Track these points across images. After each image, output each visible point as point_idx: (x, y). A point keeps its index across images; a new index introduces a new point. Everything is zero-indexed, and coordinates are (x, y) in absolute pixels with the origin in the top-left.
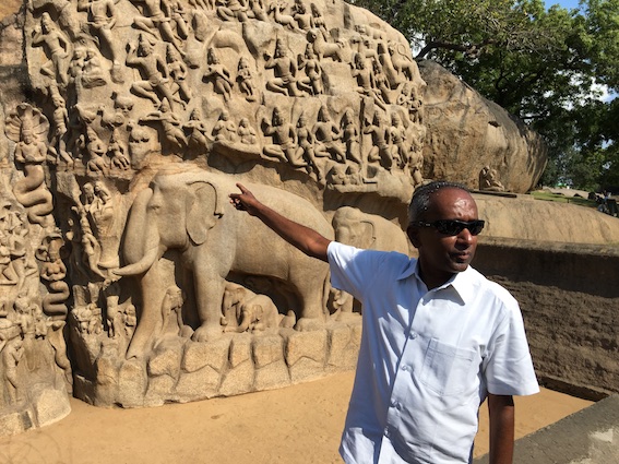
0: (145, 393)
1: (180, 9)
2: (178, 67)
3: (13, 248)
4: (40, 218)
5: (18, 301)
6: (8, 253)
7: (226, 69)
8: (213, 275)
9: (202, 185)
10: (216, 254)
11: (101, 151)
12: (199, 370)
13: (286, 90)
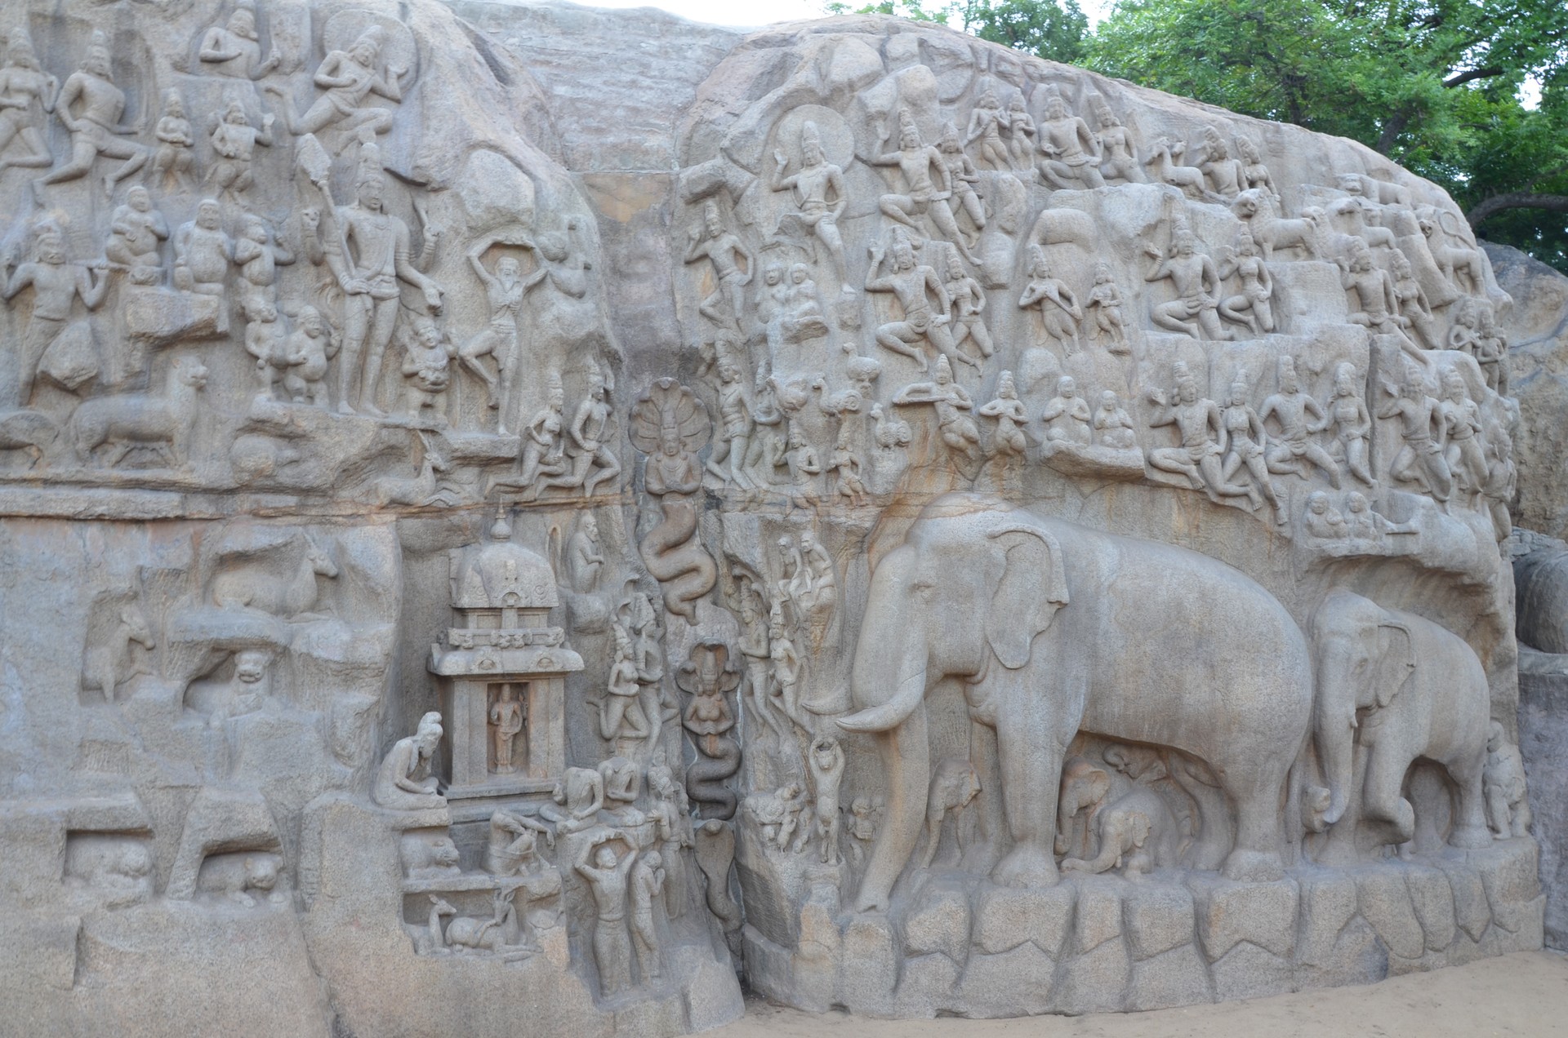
0: (895, 989)
1: (967, 171)
2: (967, 290)
3: (642, 666)
4: (686, 605)
5: (652, 773)
6: (636, 675)
7: (1066, 289)
8: (1041, 740)
9: (1019, 538)
11: (814, 468)
12: (1010, 949)
13: (1193, 326)
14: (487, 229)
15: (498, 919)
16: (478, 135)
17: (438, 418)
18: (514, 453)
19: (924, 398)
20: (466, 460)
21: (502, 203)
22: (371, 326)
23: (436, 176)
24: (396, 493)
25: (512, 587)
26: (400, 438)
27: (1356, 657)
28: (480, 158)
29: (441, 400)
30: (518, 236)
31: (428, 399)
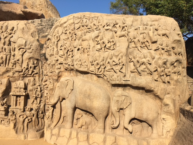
0: (50, 139)
4: (46, 89)
6: (35, 96)
8: (69, 108)
9: (69, 81)
10: (70, 101)
11: (51, 72)
12: (63, 136)
13: (101, 50)
14: (20, 47)
15: (7, 121)
16: (20, 37)
17: (14, 67)
18: (21, 71)
19: (61, 63)
20: (17, 72)
21: (21, 44)
22: (6, 58)
23: (15, 41)
24: (9, 75)
25: (19, 85)
26: (9, 69)
27: (116, 100)
28: (20, 39)
29: (15, 65)
30: (23, 47)
31: (13, 65)
